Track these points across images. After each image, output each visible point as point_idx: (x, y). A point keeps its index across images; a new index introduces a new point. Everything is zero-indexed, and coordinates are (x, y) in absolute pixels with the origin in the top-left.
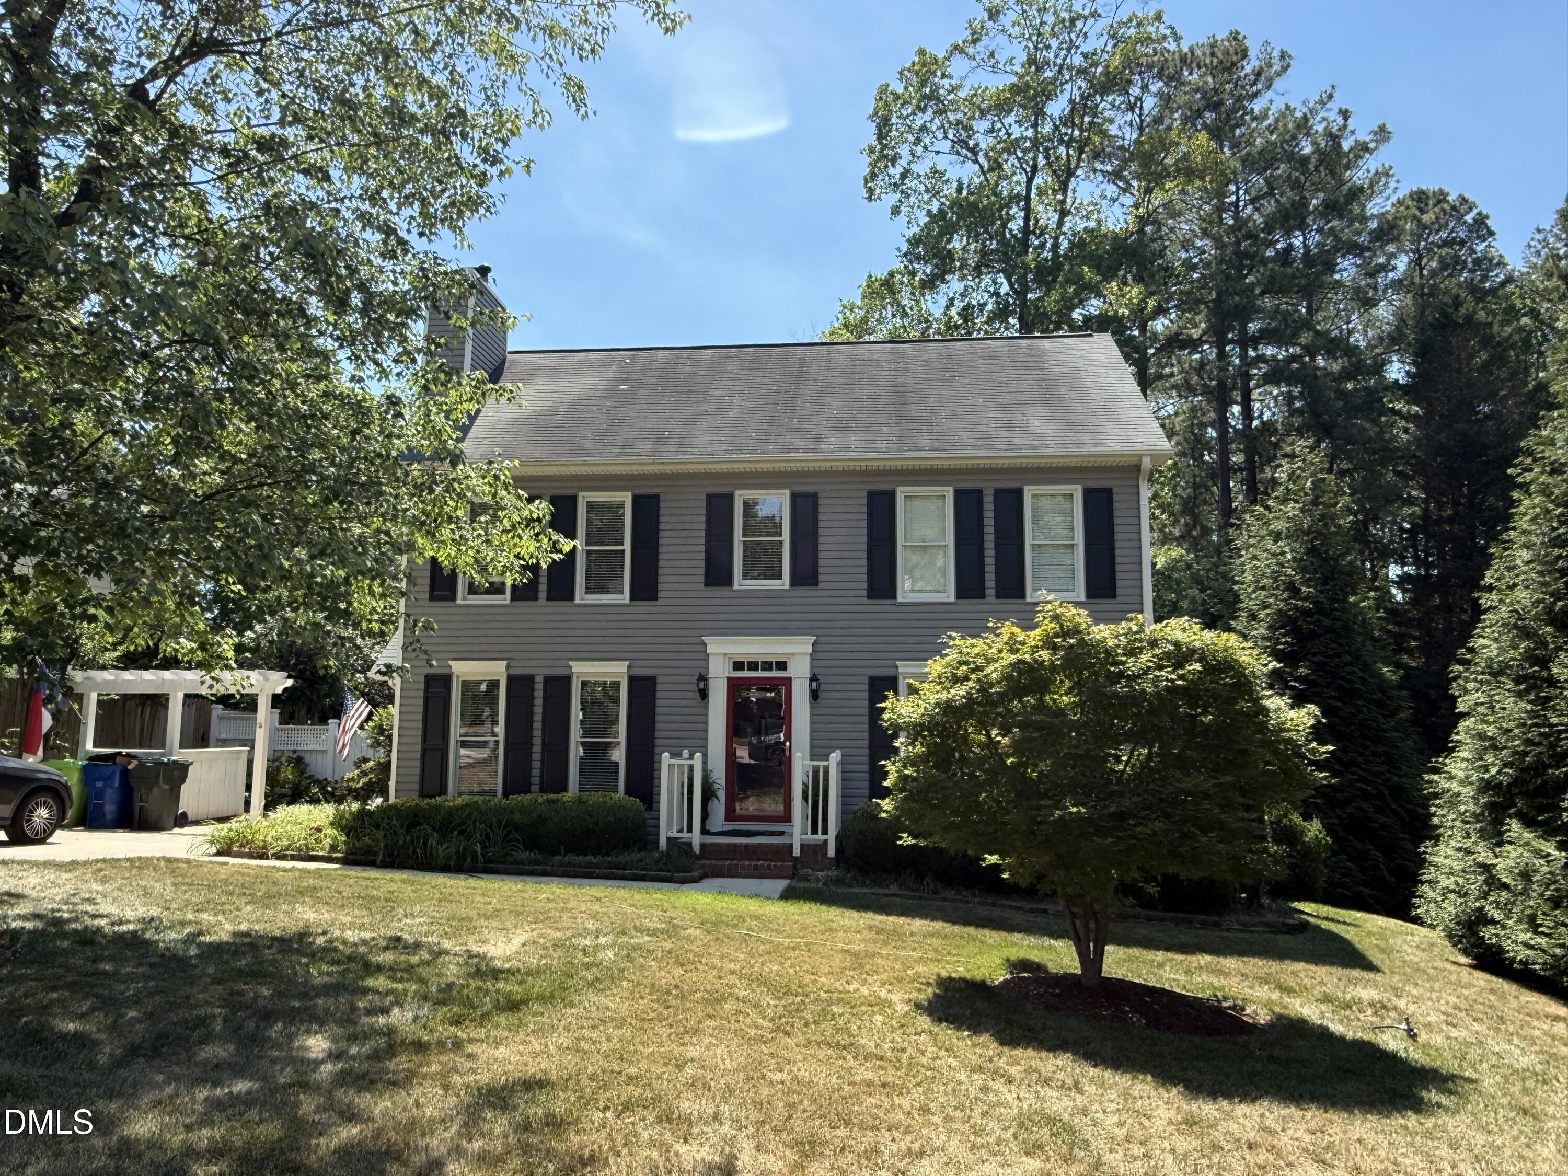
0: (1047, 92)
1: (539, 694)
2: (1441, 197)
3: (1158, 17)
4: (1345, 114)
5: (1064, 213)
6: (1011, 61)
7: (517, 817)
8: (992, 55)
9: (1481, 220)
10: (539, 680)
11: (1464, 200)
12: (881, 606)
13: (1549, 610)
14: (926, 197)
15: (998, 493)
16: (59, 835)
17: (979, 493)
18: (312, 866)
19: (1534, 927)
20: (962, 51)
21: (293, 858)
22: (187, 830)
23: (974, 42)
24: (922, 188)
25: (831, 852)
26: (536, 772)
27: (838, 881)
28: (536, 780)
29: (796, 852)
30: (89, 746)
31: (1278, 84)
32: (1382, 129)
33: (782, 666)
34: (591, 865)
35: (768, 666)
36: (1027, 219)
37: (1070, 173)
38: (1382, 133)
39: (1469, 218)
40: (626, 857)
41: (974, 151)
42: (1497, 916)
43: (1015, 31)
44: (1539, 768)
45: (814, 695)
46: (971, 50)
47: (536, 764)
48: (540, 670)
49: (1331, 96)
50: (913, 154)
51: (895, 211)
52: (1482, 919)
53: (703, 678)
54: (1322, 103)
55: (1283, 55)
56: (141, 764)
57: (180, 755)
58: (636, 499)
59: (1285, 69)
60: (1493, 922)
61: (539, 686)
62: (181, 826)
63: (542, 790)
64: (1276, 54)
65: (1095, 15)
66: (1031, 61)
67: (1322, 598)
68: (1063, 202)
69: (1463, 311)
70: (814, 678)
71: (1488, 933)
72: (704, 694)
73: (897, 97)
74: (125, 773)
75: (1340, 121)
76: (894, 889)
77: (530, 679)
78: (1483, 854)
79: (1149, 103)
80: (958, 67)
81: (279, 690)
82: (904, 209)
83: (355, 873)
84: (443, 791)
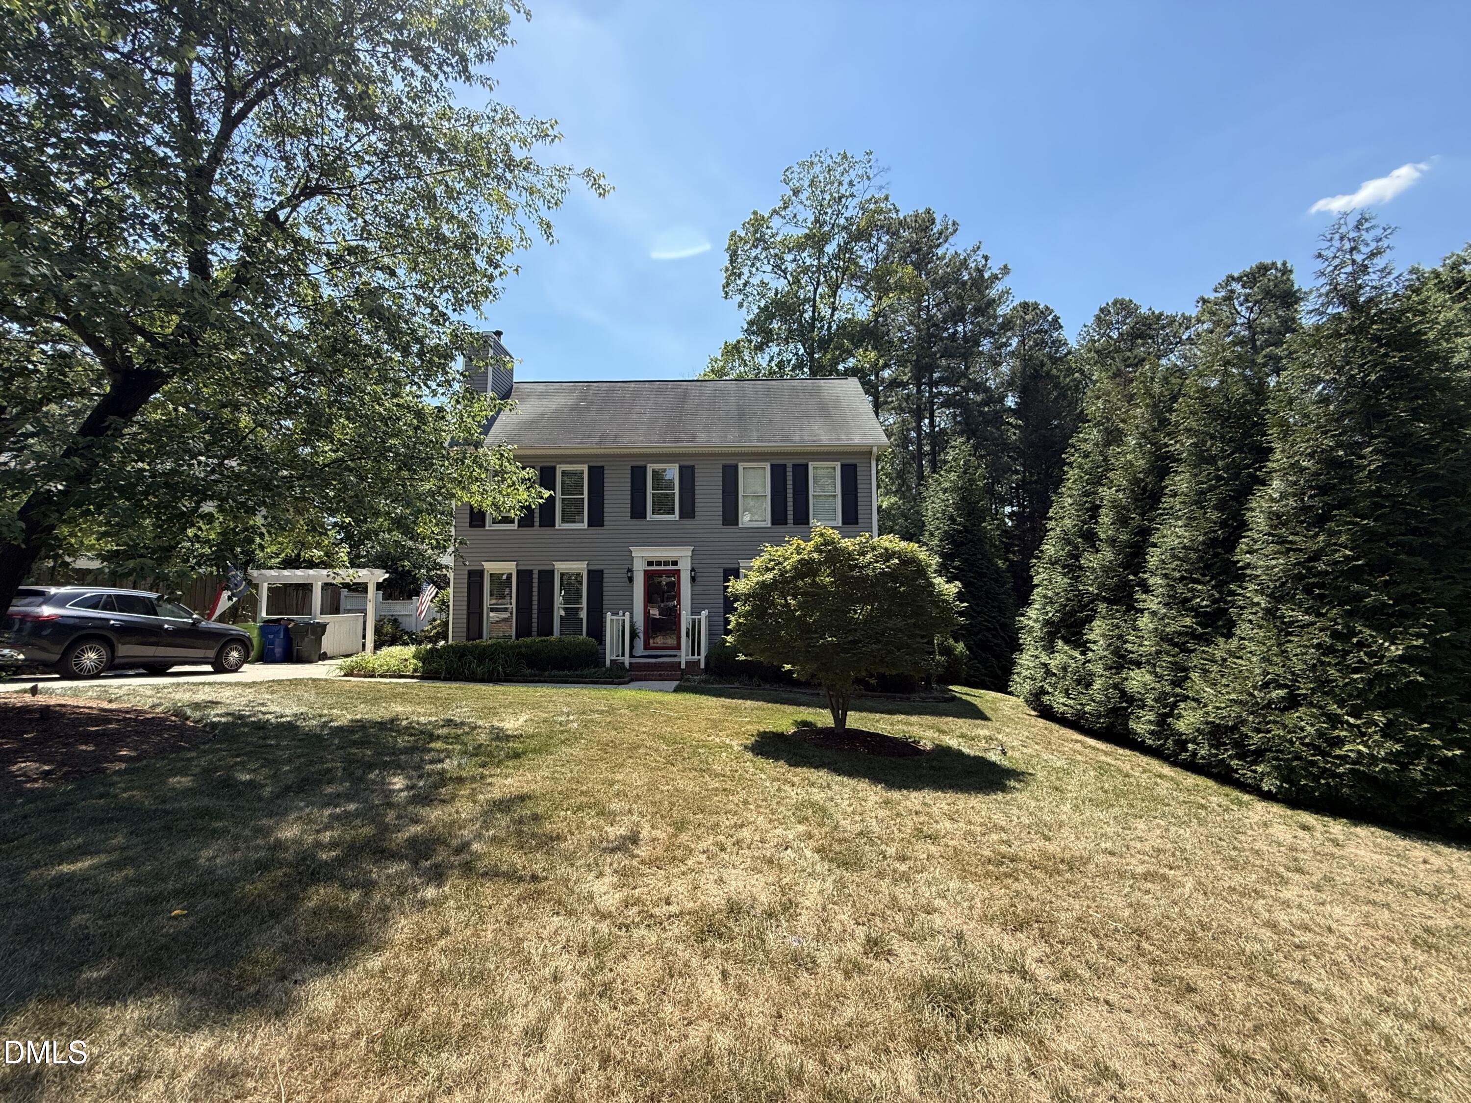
0: (826, 239)
1: (535, 581)
2: (1036, 306)
3: (886, 198)
4: (986, 258)
5: (834, 309)
6: (805, 220)
7: (523, 650)
8: (795, 216)
9: (1056, 319)
10: (536, 572)
11: (1047, 308)
12: (731, 529)
13: (1081, 530)
14: (758, 298)
15: (794, 466)
16: (246, 667)
17: (785, 466)
18: (402, 681)
19: (1068, 695)
20: (778, 213)
21: (391, 677)
22: (326, 662)
23: (785, 208)
24: (755, 292)
25: (702, 666)
26: (535, 625)
27: (706, 681)
28: (535, 629)
29: (683, 666)
30: (264, 614)
31: (951, 240)
32: (1005, 267)
33: (675, 563)
34: (567, 676)
35: (666, 563)
36: (814, 312)
37: (838, 287)
38: (1006, 270)
39: (1050, 318)
40: (586, 672)
41: (785, 272)
42: (1050, 690)
43: (808, 203)
44: (1073, 613)
45: (693, 579)
46: (783, 213)
47: (535, 620)
48: (536, 568)
49: (979, 248)
50: (750, 272)
51: (741, 305)
52: (1042, 692)
53: (630, 571)
54: (974, 251)
55: (954, 224)
56: (297, 624)
57: (321, 619)
58: (590, 468)
59: (955, 231)
60: (1048, 693)
61: (535, 576)
62: (323, 660)
63: (538, 635)
64: (950, 222)
65: (852, 196)
66: (817, 221)
67: (968, 524)
68: (834, 303)
69: (1045, 369)
70: (693, 570)
71: (1046, 699)
72: (631, 579)
73: (741, 239)
74: (287, 630)
75: (983, 261)
76: (737, 685)
77: (530, 572)
78: (1044, 658)
79: (882, 247)
80: (776, 222)
81: (381, 580)
82: (745, 304)
83: (428, 684)
84: (480, 636)
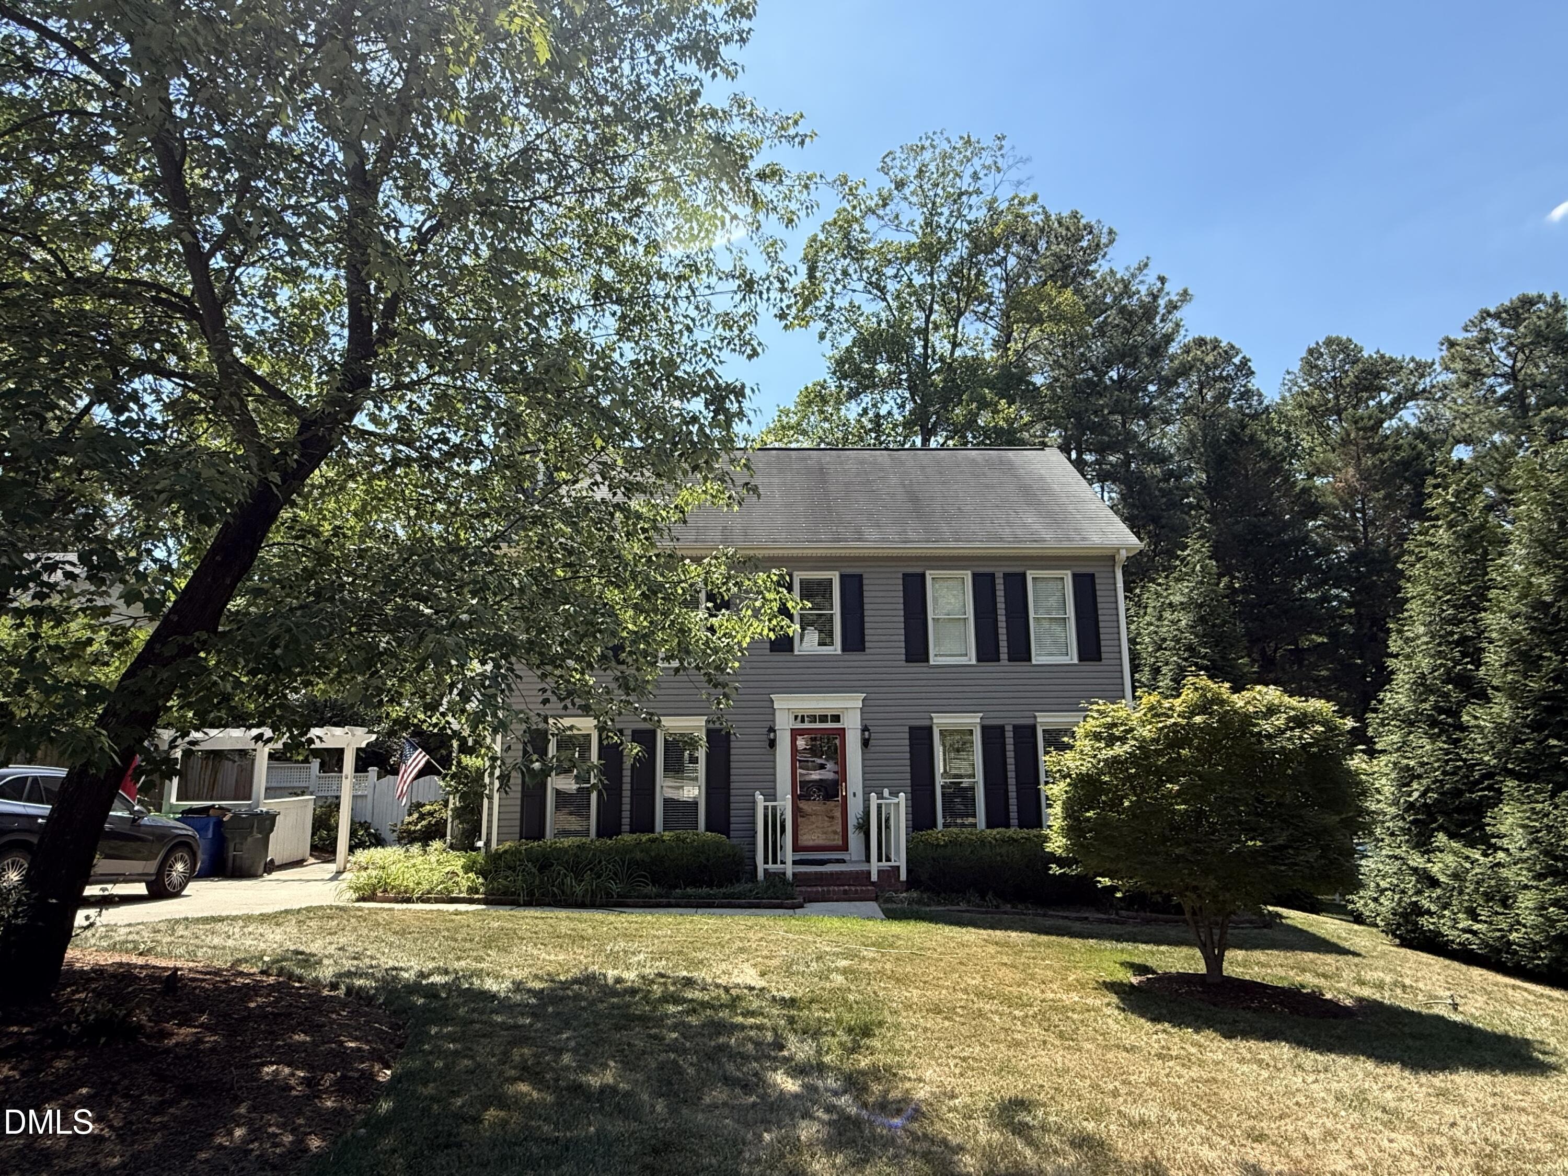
0: (945, 247)
2: (1216, 344)
3: (1034, 199)
4: (1162, 280)
5: (955, 345)
6: (912, 223)
7: (639, 855)
8: (897, 217)
9: (1245, 362)
11: (1232, 347)
14: (845, 326)
15: (1006, 576)
16: (193, 887)
17: (992, 576)
18: (452, 907)
19: (1473, 914)
20: (874, 212)
21: (437, 901)
22: (275, 875)
23: (885, 205)
24: (842, 319)
25: (903, 876)
26: (626, 814)
27: (919, 902)
28: (626, 821)
29: (874, 877)
30: (173, 800)
31: (1111, 251)
32: (1185, 292)
33: (836, 718)
34: (709, 896)
35: (823, 719)
36: (925, 347)
37: (960, 314)
38: (1185, 295)
39: (1236, 360)
41: (882, 290)
42: (1433, 908)
43: (914, 199)
45: (865, 743)
46: (881, 212)
47: (626, 807)
49: (1146, 265)
50: (833, 291)
51: (822, 336)
52: (1418, 910)
53: (772, 730)
54: (1140, 269)
55: (1111, 232)
56: (236, 816)
57: (267, 805)
59: (1111, 242)
60: (1429, 913)
62: (269, 873)
63: (632, 831)
64: (1105, 230)
65: (978, 192)
66: (928, 224)
68: (955, 336)
69: (1248, 432)
70: (865, 729)
71: (1426, 922)
72: (772, 744)
73: (823, 245)
74: (219, 823)
75: (1159, 284)
76: (963, 906)
78: (1417, 860)
79: (1012, 261)
80: (871, 223)
81: (363, 745)
82: (828, 335)
83: (495, 911)
84: (541, 835)
